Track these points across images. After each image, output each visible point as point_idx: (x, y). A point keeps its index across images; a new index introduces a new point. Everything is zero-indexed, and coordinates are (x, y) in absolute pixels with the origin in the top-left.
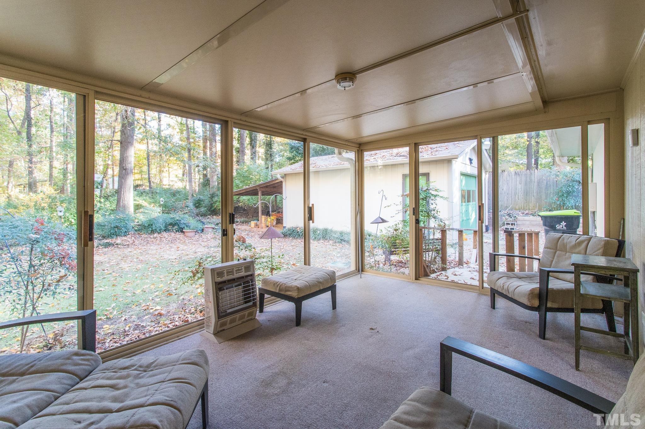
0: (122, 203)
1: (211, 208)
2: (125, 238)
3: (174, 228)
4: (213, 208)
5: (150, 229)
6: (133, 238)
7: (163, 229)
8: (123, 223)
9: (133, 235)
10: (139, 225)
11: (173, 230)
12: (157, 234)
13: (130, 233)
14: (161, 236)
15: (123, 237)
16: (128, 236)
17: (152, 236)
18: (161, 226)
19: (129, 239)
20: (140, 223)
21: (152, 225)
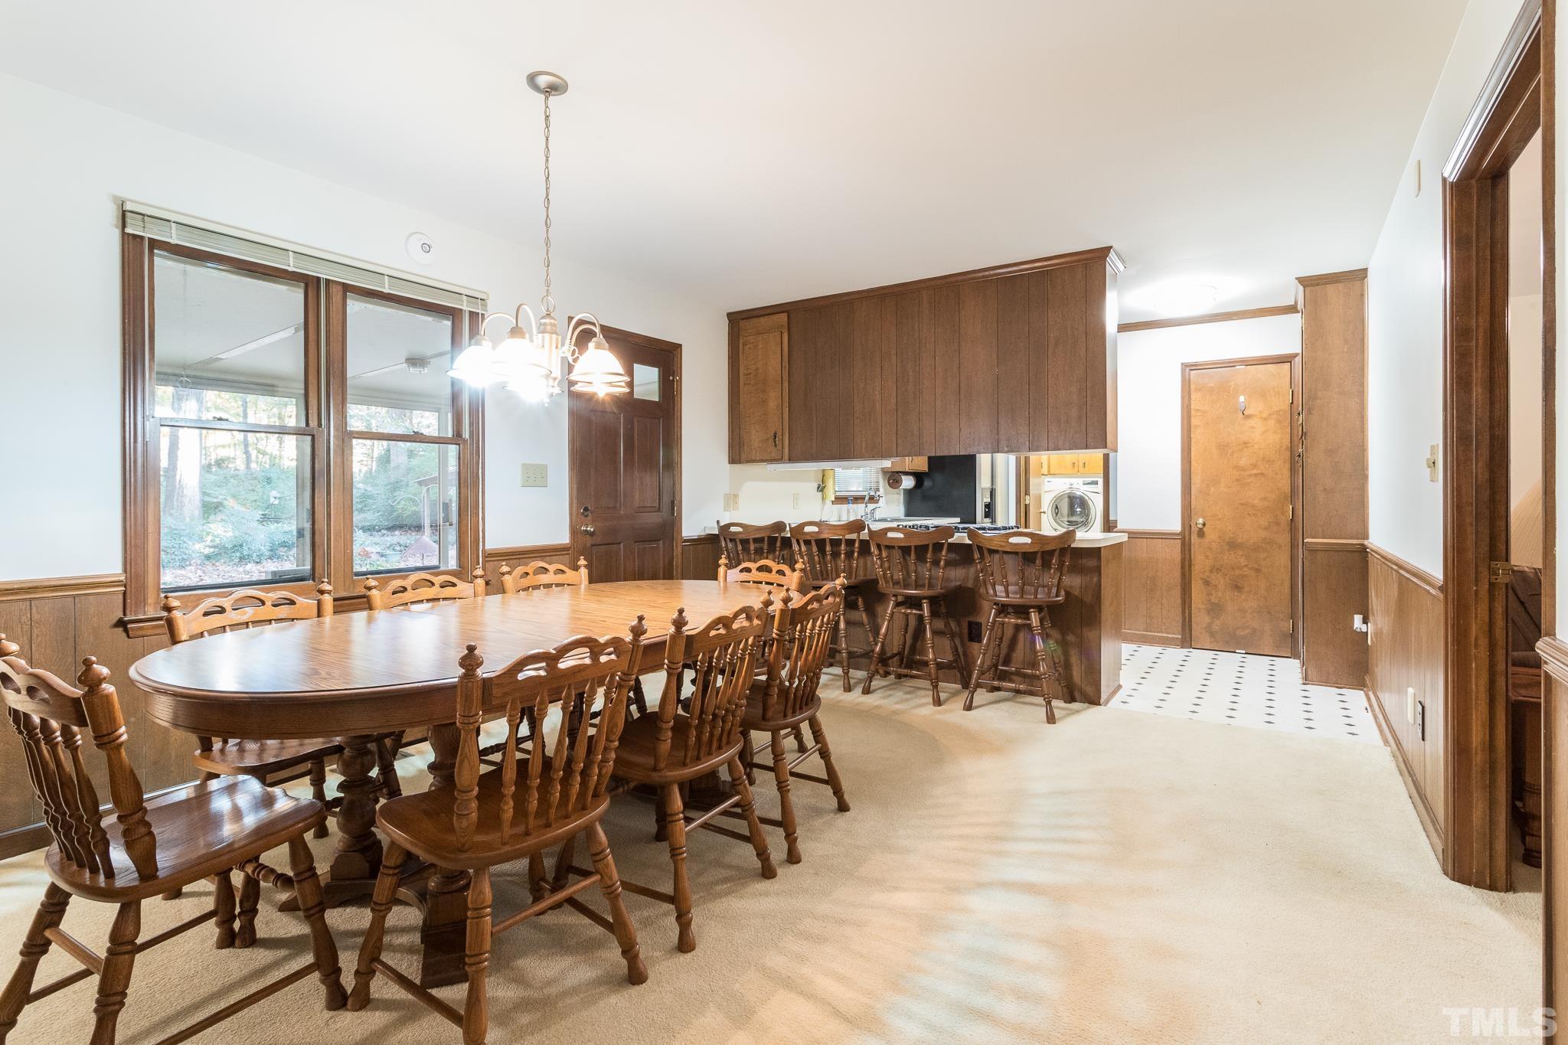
0: (177, 499)
1: (391, 514)
2: (183, 572)
3: (291, 553)
4: (395, 514)
5: (238, 554)
6: (199, 572)
7: (267, 553)
8: (178, 542)
9: (199, 567)
10: (214, 547)
11: (287, 557)
12: (253, 564)
13: (192, 562)
14: (262, 569)
15: (178, 571)
16: (189, 568)
17: (241, 569)
18: (263, 548)
19: (190, 575)
20: (218, 541)
21: (241, 546)
